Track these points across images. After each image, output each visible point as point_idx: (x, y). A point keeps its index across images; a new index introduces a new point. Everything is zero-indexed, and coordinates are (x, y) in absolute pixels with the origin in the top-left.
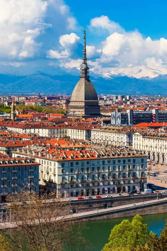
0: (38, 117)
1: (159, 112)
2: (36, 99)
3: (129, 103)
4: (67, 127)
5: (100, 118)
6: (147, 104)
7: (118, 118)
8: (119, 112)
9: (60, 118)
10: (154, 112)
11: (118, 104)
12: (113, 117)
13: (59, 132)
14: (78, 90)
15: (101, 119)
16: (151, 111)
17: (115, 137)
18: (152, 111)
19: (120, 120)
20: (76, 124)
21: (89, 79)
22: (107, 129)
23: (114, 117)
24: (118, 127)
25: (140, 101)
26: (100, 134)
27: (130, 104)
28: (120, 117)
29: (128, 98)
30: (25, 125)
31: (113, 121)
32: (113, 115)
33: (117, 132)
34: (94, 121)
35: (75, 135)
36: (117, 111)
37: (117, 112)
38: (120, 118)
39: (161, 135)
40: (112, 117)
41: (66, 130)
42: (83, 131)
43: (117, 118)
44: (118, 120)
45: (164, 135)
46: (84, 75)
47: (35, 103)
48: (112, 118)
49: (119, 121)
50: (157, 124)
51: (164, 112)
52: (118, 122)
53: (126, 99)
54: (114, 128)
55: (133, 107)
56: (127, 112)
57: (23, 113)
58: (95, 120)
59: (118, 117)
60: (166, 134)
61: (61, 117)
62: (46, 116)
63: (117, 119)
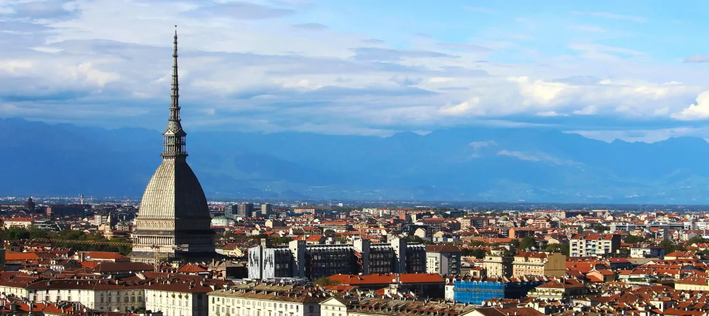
0: (56, 261)
1: (372, 247)
2: (22, 211)
3: (271, 223)
4: (142, 285)
5: (218, 262)
6: (319, 228)
7: (268, 263)
8: (268, 246)
9: (112, 262)
10: (358, 246)
11: (243, 226)
12: (253, 260)
13: (122, 300)
14: (158, 191)
15: (221, 265)
16: (351, 245)
17: (263, 310)
18: (353, 245)
19: (273, 269)
20: (168, 279)
21: (187, 162)
22: (251, 290)
23: (258, 260)
24: (280, 285)
25: (298, 219)
26: (233, 304)
27: (273, 226)
28: (273, 261)
29: (264, 212)
30: (35, 281)
31: (254, 271)
32: (254, 255)
33: (277, 298)
34: (203, 270)
35: (166, 306)
36: (264, 244)
37: (263, 247)
38: (271, 263)
39: (397, 306)
40: (251, 260)
41: (140, 294)
42: (187, 297)
43: (265, 264)
44: (266, 268)
45: (405, 306)
46: (172, 151)
47: (30, 223)
48: (252, 263)
49: (270, 269)
50: (375, 279)
51: (383, 247)
52: (266, 272)
53: (259, 214)
54: (268, 288)
55: (284, 233)
56: (290, 248)
57: (13, 250)
58: (206, 269)
59: (266, 261)
60: (408, 304)
61: (114, 260)
62: (76, 258)
63: (265, 266)
